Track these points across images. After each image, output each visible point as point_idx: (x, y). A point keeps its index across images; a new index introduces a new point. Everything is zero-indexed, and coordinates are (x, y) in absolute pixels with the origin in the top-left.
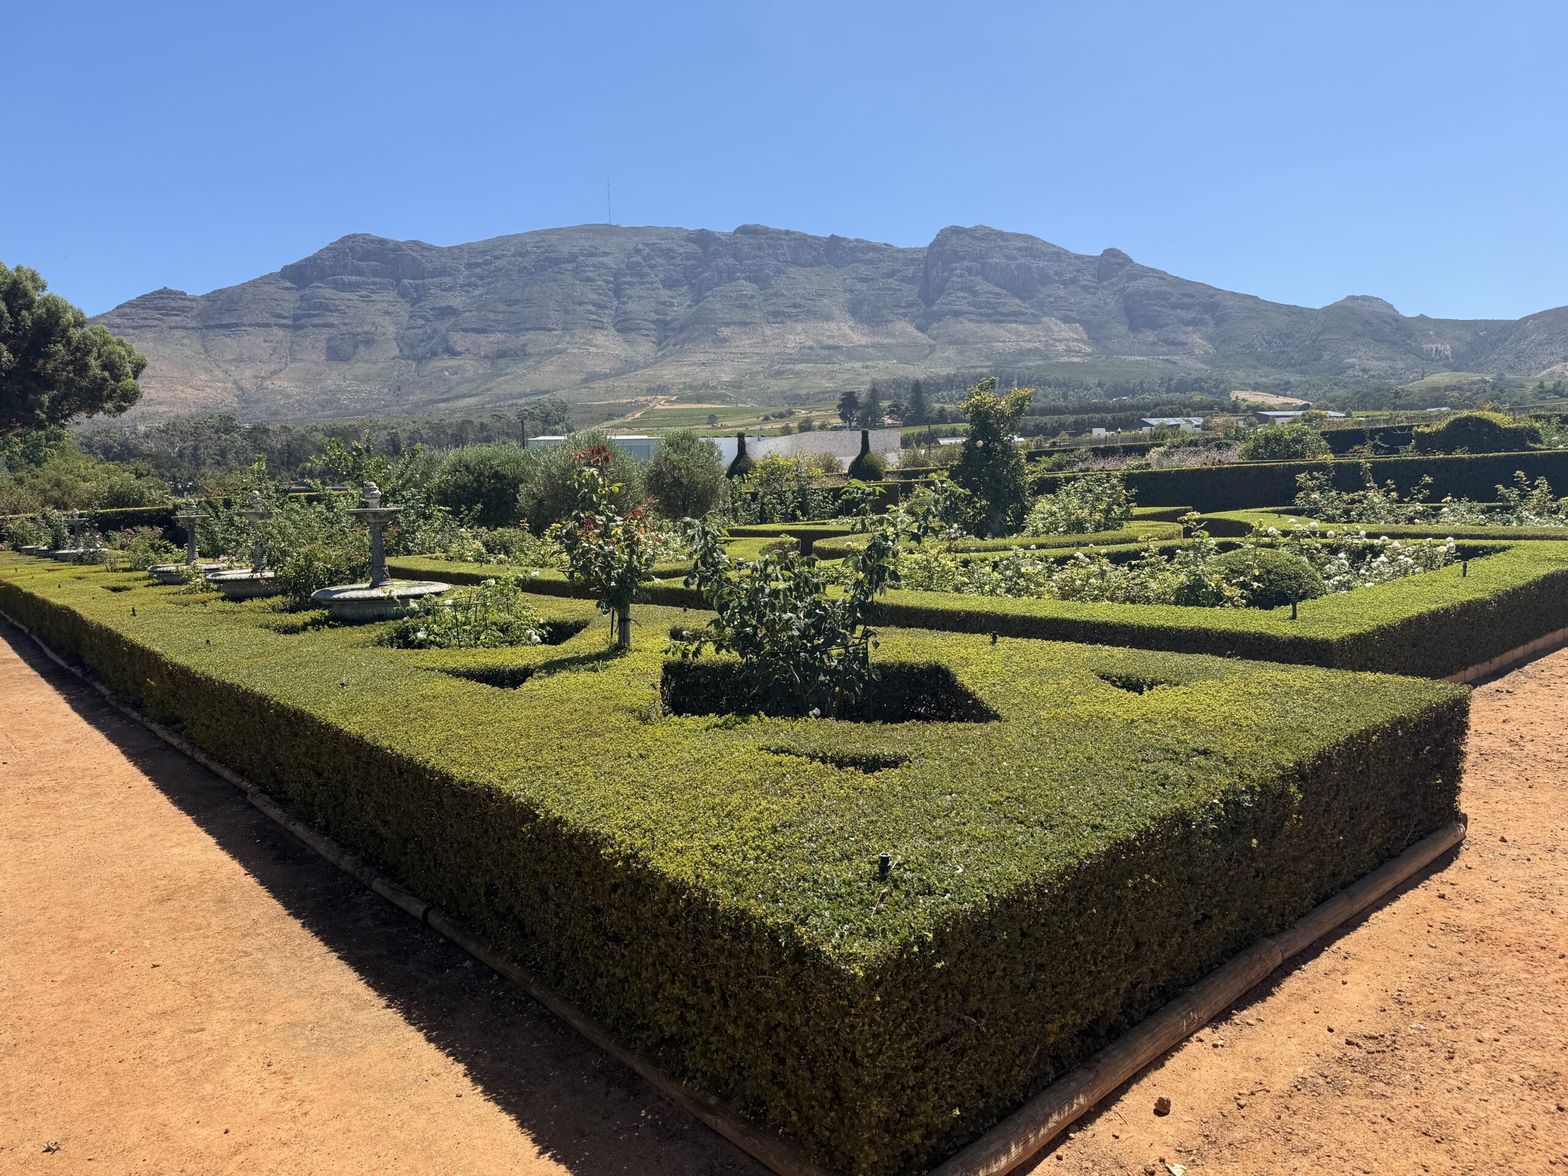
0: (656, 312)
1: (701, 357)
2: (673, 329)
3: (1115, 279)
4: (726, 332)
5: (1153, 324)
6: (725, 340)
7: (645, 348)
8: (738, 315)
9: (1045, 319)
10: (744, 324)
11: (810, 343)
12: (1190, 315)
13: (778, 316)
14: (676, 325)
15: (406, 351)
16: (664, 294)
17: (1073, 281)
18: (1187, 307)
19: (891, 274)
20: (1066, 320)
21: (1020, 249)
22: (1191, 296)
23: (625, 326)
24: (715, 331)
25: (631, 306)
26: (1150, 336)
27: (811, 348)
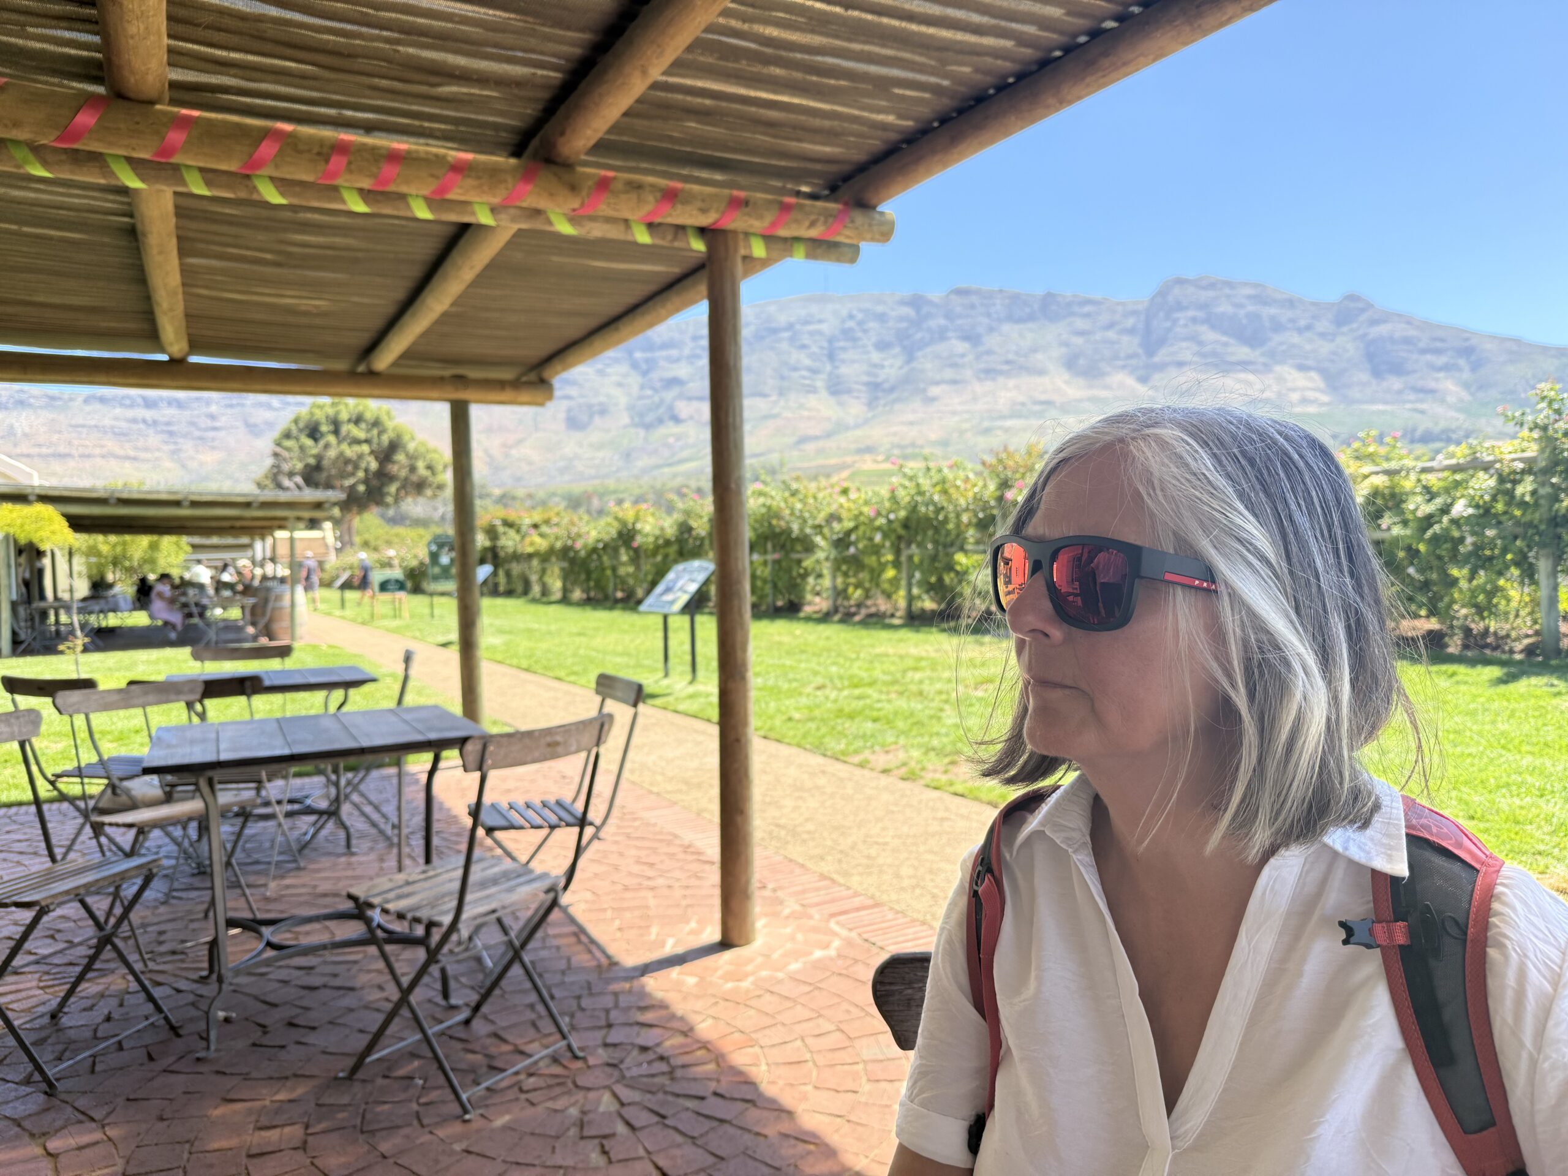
0: (869, 374)
1: (911, 417)
2: (884, 391)
3: (1355, 326)
4: (934, 391)
5: (1398, 369)
6: (933, 399)
7: (855, 409)
8: (949, 373)
9: (1278, 368)
10: (954, 382)
11: (1021, 398)
12: (1441, 360)
13: (989, 373)
14: (886, 386)
15: (637, 420)
16: (876, 356)
17: (1309, 328)
18: (1438, 352)
19: (1110, 326)
20: (1302, 368)
21: (1249, 297)
22: (1442, 340)
23: (837, 388)
24: (924, 390)
25: (844, 370)
26: (1395, 383)
27: (1023, 404)
